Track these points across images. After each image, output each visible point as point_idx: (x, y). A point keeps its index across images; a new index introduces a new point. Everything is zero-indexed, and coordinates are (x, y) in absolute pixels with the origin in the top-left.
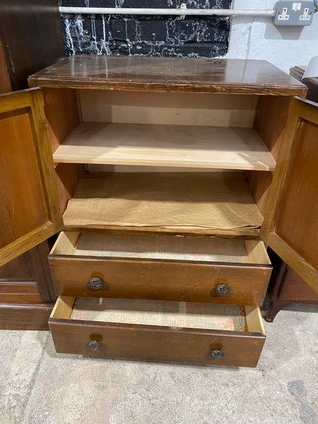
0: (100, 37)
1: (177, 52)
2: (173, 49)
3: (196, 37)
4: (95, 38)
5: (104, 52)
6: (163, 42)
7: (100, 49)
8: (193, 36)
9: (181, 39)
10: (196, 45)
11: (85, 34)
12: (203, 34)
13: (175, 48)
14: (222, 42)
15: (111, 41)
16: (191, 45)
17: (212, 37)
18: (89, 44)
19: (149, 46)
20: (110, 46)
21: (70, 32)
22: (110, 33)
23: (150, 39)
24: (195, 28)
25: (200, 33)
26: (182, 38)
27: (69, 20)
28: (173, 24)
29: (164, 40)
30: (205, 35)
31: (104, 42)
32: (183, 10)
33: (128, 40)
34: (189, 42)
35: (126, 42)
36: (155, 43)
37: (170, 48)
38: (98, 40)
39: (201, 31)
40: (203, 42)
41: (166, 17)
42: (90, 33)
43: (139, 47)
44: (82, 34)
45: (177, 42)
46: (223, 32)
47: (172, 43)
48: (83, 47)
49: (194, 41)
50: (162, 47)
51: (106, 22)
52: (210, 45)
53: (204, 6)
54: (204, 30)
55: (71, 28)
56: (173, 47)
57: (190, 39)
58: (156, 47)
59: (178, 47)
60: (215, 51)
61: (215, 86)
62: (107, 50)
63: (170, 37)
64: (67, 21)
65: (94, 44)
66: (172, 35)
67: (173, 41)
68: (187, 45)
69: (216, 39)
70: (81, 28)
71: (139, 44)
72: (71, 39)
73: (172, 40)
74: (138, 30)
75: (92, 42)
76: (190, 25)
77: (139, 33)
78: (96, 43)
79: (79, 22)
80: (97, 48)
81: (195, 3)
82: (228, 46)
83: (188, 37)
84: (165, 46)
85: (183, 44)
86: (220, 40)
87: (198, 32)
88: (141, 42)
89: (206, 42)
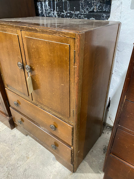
0: (54, 9)
1: (85, 17)
2: (83, 16)
3: (94, 9)
4: (52, 10)
5: (55, 17)
6: (79, 12)
8: (92, 8)
9: (87, 10)
10: (94, 13)
11: (49, 8)
12: (97, 7)
13: (84, 15)
15: (58, 12)
16: (92, 14)
17: (102, 9)
18: (50, 13)
19: (73, 14)
20: (58, 14)
22: (57, 8)
23: (73, 10)
24: (94, 4)
25: (96, 7)
26: (87, 9)
28: (83, 2)
29: (79, 11)
30: (99, 7)
31: (55, 12)
33: (64, 11)
34: (91, 12)
35: (64, 12)
36: (75, 12)
37: (81, 15)
38: (53, 11)
39: (96, 6)
40: (97, 12)
42: (51, 8)
43: (68, 15)
44: (48, 8)
45: (85, 12)
46: (108, 6)
47: (83, 12)
48: (48, 14)
49: (93, 11)
50: (78, 14)
51: (56, 3)
52: (101, 14)
54: (98, 5)
55: (44, 6)
56: (83, 14)
57: (91, 10)
58: (76, 14)
60: (104, 17)
62: (56, 16)
63: (82, 9)
64: (43, 2)
67: (83, 11)
68: (90, 14)
69: (104, 10)
70: (48, 5)
72: (45, 11)
75: (51, 12)
76: (91, 2)
77: (69, 7)
78: (53, 12)
79: (47, 3)
80: (53, 15)
82: (110, 14)
83: (90, 9)
84: (80, 14)
85: (88, 13)
86: (107, 11)
87: (95, 6)
88: (69, 12)
89: (99, 12)
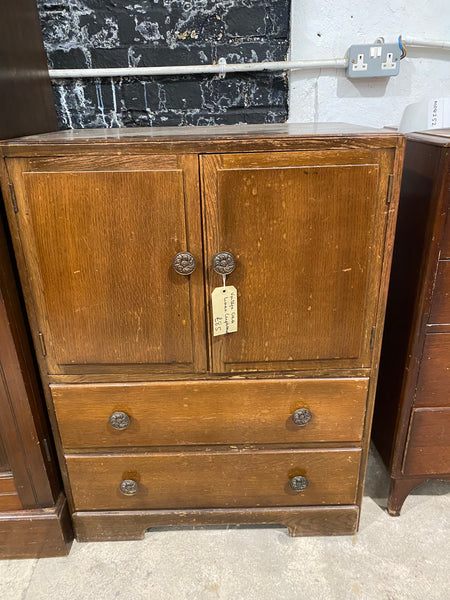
0: (108, 108)
1: (219, 122)
2: (211, 119)
3: (242, 100)
4: (102, 109)
6: (198, 110)
7: (110, 124)
8: (237, 99)
9: (222, 104)
10: (243, 111)
11: (87, 105)
12: (252, 96)
13: (215, 117)
14: (278, 106)
15: (124, 113)
16: (237, 112)
17: (265, 99)
18: (93, 118)
19: (179, 117)
20: (123, 119)
21: (67, 103)
22: (123, 102)
23: (179, 106)
24: (241, 89)
25: (249, 95)
26: (224, 103)
27: (64, 87)
28: (209, 85)
29: (199, 107)
30: (255, 97)
31: (115, 115)
32: (222, 66)
33: (148, 110)
34: (234, 108)
35: (146, 113)
36: (186, 112)
37: (208, 117)
38: (107, 111)
39: (249, 93)
40: (252, 107)
41: (199, 76)
42: (95, 103)
43: (164, 119)
44: (83, 105)
45: (216, 109)
46: (280, 92)
47: (210, 110)
48: (86, 122)
49: (241, 107)
50: (197, 116)
51: (116, 88)
52: (264, 111)
53: (251, 60)
54: (253, 92)
55: (67, 98)
56: (211, 116)
57: (235, 104)
58: (189, 117)
59: (220, 116)
60: (271, 118)
61: (270, 141)
62: (120, 124)
63: (206, 102)
64: (62, 88)
65: (101, 117)
66: (209, 100)
67: (212, 108)
68: (232, 112)
69: (270, 103)
70: (82, 97)
71: (164, 114)
72: (68, 113)
73: (209, 106)
74: (162, 96)
75: (98, 115)
76: (234, 85)
77: (163, 100)
78: (104, 116)
79: (79, 89)
80: (105, 123)
81: (238, 57)
82: (288, 111)
83: (232, 101)
84: (202, 116)
85: (225, 111)
86: (277, 103)
87: (245, 94)
88: (166, 111)
89: (258, 107)
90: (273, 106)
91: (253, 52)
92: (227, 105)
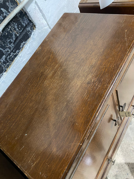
1: (15, 52)
2: (12, 54)
3: (16, 35)
6: (4, 56)
8: (14, 36)
9: (10, 44)
10: (19, 39)
12: (17, 29)
13: (12, 51)
14: (28, 23)
16: (17, 41)
17: (22, 26)
24: (11, 30)
25: (16, 30)
26: (10, 43)
29: (3, 54)
30: (18, 29)
34: (15, 41)
37: (10, 54)
39: (15, 29)
40: (21, 34)
45: (10, 48)
46: (24, 17)
47: (8, 51)
49: (17, 38)
50: (6, 59)
52: (25, 31)
53: (5, 14)
54: (16, 27)
56: (11, 53)
57: (14, 39)
60: (29, 31)
63: (4, 50)
66: (4, 48)
67: (8, 49)
68: (16, 43)
73: (6, 50)
76: (8, 32)
82: (32, 23)
83: (12, 39)
84: (7, 56)
85: (13, 45)
86: (27, 23)
87: (14, 31)
89: (22, 32)
90: (26, 26)
91: (2, 9)
92: (12, 43)
